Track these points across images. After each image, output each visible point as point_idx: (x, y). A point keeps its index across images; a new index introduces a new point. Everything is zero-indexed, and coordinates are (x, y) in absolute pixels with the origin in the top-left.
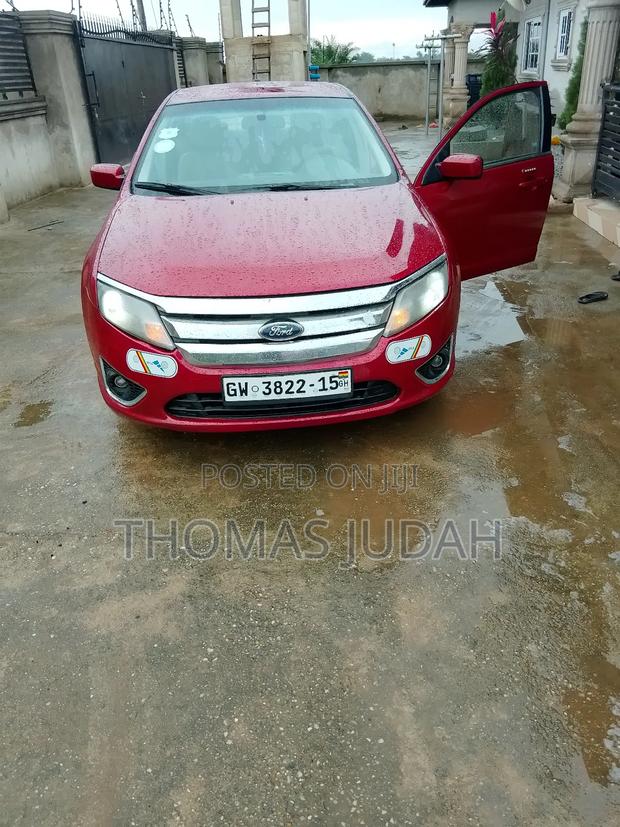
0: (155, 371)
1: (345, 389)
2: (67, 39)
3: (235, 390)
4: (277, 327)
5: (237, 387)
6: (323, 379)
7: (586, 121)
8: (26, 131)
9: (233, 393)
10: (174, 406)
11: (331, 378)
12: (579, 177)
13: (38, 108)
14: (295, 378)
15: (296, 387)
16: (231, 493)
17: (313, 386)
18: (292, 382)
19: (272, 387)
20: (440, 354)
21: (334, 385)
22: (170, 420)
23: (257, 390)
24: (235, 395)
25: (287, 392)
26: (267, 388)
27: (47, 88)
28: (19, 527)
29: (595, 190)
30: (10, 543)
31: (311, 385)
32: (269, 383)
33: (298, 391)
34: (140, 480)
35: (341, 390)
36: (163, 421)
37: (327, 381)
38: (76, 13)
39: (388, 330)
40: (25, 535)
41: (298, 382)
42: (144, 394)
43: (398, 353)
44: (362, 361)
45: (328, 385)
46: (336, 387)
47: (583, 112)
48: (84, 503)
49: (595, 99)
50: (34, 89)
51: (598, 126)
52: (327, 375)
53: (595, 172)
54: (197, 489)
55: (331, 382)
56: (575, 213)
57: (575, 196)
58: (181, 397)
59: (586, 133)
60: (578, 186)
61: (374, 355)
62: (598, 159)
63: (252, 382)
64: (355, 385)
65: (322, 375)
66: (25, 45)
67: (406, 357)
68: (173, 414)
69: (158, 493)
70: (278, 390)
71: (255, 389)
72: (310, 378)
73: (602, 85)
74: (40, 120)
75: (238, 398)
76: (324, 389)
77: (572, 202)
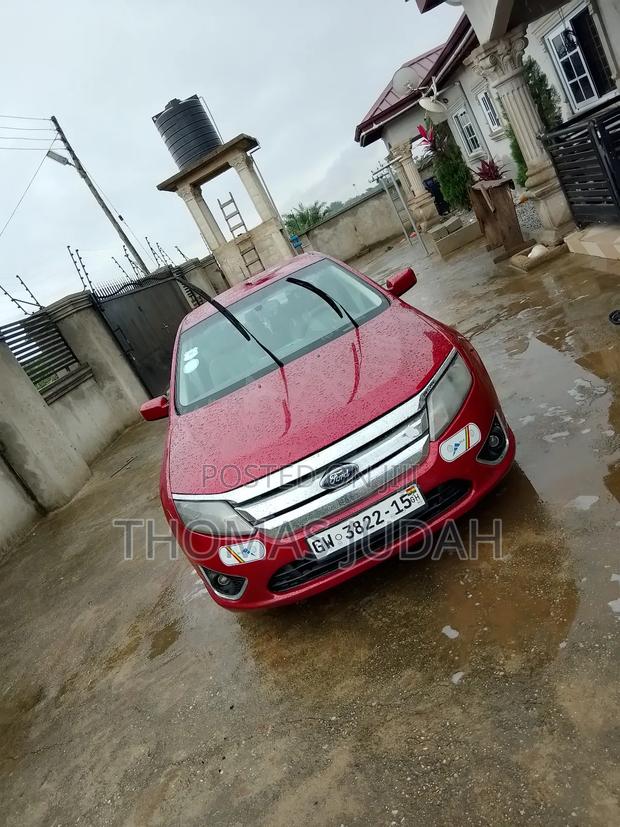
1: (419, 502)
2: (89, 311)
4: (333, 474)
6: (394, 502)
7: (540, 172)
8: (82, 396)
10: (275, 583)
11: (401, 498)
12: (558, 220)
13: (84, 375)
14: (369, 512)
15: (374, 520)
16: (359, 646)
17: (388, 512)
18: (368, 517)
19: (353, 529)
21: (407, 504)
22: (277, 598)
23: (340, 537)
25: (368, 528)
26: (348, 532)
27: (86, 355)
28: (182, 754)
29: (578, 224)
30: (180, 773)
31: (386, 512)
32: (349, 526)
33: (378, 523)
34: (273, 665)
35: (416, 506)
36: (271, 601)
37: (399, 502)
38: (88, 288)
39: (433, 436)
40: (191, 760)
41: (373, 515)
42: (246, 582)
43: (452, 450)
44: (422, 471)
45: (401, 506)
46: (410, 505)
47: (534, 167)
48: (231, 708)
49: (538, 150)
50: (77, 361)
51: (553, 172)
52: (396, 497)
53: (571, 209)
54: (326, 655)
55: (403, 502)
56: (571, 250)
57: (563, 237)
58: (278, 572)
59: (546, 181)
60: (562, 227)
61: (431, 461)
62: (568, 196)
63: (333, 532)
64: (425, 495)
65: (391, 499)
66: (58, 330)
67: (462, 450)
68: (279, 590)
69: (293, 672)
70: (359, 529)
71: (339, 537)
72: (384, 506)
73: (538, 138)
74: (90, 383)
76: (400, 511)
77: (562, 242)
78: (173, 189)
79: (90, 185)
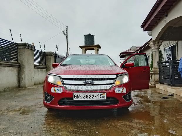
0: (57, 92)
1: (104, 98)
2: (53, 57)
3: (76, 97)
4: (88, 82)
5: (77, 96)
6: (99, 95)
7: (155, 69)
8: (42, 71)
9: (75, 97)
10: (60, 102)
11: (101, 95)
12: (156, 80)
13: (45, 67)
14: (92, 94)
15: (92, 97)
16: (72, 128)
17: (96, 97)
18: (91, 95)
19: (86, 96)
20: (129, 95)
21: (101, 97)
22: (58, 106)
24: (76, 98)
25: (89, 98)
26: (84, 96)
27: (48, 64)
28: (12, 131)
29: (160, 82)
31: (96, 96)
32: (85, 95)
33: (92, 98)
34: (48, 124)
35: (103, 99)
37: (100, 95)
38: (56, 53)
39: (115, 85)
40: (13, 133)
41: (92, 95)
42: (54, 99)
43: (118, 91)
44: (109, 91)
45: (100, 97)
46: (102, 98)
47: (154, 67)
48: (31, 127)
49: (157, 65)
50: (45, 64)
51: (158, 70)
52: (100, 94)
53: (159, 79)
54: (62, 126)
55: (101, 96)
56: (156, 87)
57: (156, 84)
58: (61, 99)
59: (156, 71)
60: (156, 82)
61: (111, 91)
62: (160, 76)
63: (81, 94)
64: (107, 98)
65: (98, 94)
68: (60, 105)
69: (52, 126)
70: (87, 97)
71: (81, 97)
72: (96, 94)
73: (158, 62)
74: (45, 70)
75: (77, 99)
76: (99, 98)
77: (155, 85)
78: (81, 48)
79: (67, 40)
